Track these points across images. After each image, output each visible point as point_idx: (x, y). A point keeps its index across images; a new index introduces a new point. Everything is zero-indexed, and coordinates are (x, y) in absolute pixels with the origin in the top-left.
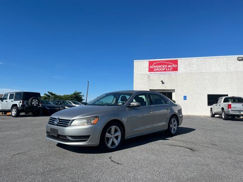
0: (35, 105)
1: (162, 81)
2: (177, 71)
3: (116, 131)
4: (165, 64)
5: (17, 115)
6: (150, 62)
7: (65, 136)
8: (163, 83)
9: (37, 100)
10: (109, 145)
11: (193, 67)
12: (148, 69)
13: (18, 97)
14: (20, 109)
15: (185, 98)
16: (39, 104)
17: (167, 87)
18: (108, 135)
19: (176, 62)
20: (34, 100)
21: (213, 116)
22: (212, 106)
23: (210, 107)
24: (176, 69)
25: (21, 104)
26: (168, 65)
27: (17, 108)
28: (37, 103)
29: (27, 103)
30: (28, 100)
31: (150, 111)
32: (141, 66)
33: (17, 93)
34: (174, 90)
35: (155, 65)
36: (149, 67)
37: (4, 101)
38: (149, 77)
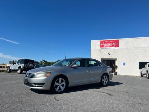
0: (31, 67)
1: (109, 53)
2: (119, 46)
3: (62, 81)
4: (111, 42)
5: (21, 73)
6: (101, 41)
7: (31, 83)
8: (109, 54)
9: (32, 64)
10: (57, 90)
11: (129, 44)
12: (100, 46)
13: (22, 62)
14: (22, 69)
15: (124, 64)
16: (33, 66)
17: (112, 57)
18: (56, 84)
19: (118, 41)
20: (30, 64)
21: (142, 76)
22: (141, 70)
23: (140, 70)
24: (118, 46)
25: (23, 66)
26: (112, 43)
27: (21, 69)
28: (32, 66)
29: (27, 66)
30: (27, 64)
31: (87, 70)
32: (95, 44)
33: (21, 60)
34: (117, 59)
35: (104, 43)
36: (101, 44)
37: (15, 64)
38: (100, 50)
